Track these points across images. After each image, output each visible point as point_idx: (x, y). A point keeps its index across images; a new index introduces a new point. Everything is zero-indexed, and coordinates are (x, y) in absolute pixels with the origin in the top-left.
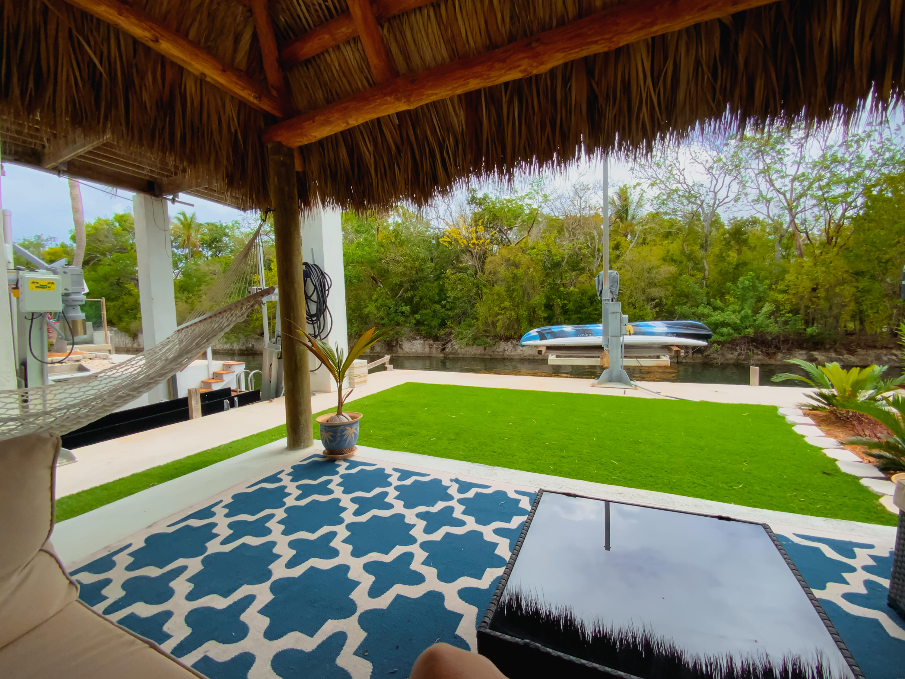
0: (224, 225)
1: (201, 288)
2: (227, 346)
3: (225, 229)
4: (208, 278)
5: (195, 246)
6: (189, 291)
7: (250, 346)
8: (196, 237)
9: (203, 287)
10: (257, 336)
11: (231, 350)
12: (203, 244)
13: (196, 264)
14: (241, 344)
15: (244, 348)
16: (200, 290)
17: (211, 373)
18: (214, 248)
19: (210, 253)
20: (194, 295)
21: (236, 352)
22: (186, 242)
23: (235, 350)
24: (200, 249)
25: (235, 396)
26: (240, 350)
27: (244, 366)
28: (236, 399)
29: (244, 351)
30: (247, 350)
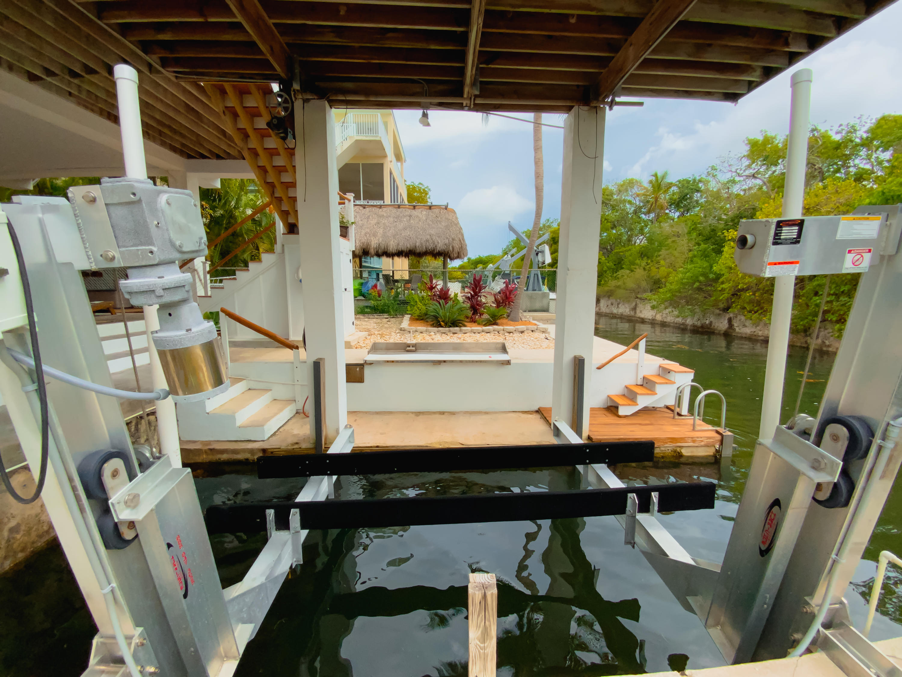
0: (698, 178)
1: (660, 253)
2: (680, 320)
3: (698, 184)
4: (670, 241)
5: (662, 208)
6: (648, 258)
7: (707, 322)
8: (664, 198)
9: (663, 252)
10: (718, 311)
11: (683, 324)
12: (670, 205)
13: (660, 227)
14: (695, 319)
15: (699, 324)
16: (659, 256)
17: (641, 376)
18: (682, 207)
19: (677, 214)
20: (652, 261)
21: (689, 328)
22: (654, 205)
23: (687, 325)
24: (667, 211)
25: (655, 489)
26: (694, 326)
27: (691, 376)
28: (655, 496)
29: (698, 327)
30: (702, 327)
